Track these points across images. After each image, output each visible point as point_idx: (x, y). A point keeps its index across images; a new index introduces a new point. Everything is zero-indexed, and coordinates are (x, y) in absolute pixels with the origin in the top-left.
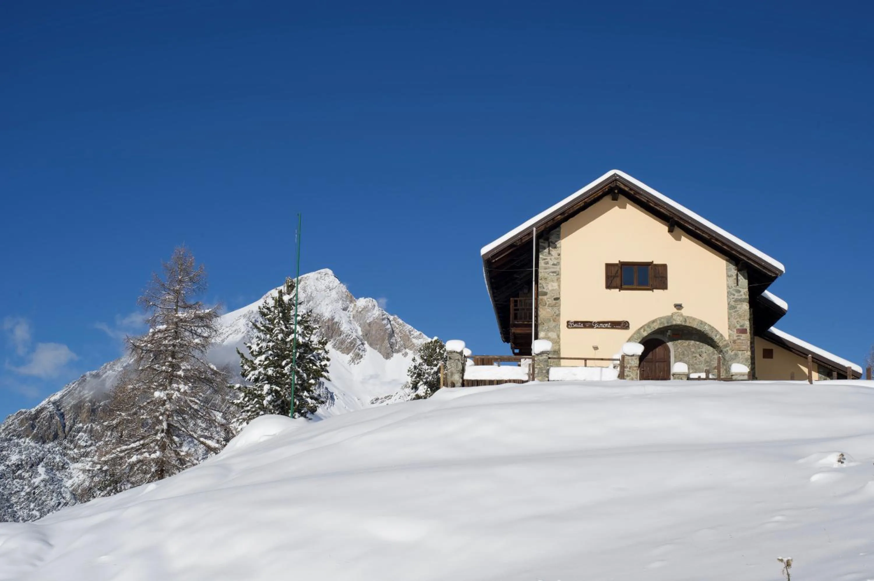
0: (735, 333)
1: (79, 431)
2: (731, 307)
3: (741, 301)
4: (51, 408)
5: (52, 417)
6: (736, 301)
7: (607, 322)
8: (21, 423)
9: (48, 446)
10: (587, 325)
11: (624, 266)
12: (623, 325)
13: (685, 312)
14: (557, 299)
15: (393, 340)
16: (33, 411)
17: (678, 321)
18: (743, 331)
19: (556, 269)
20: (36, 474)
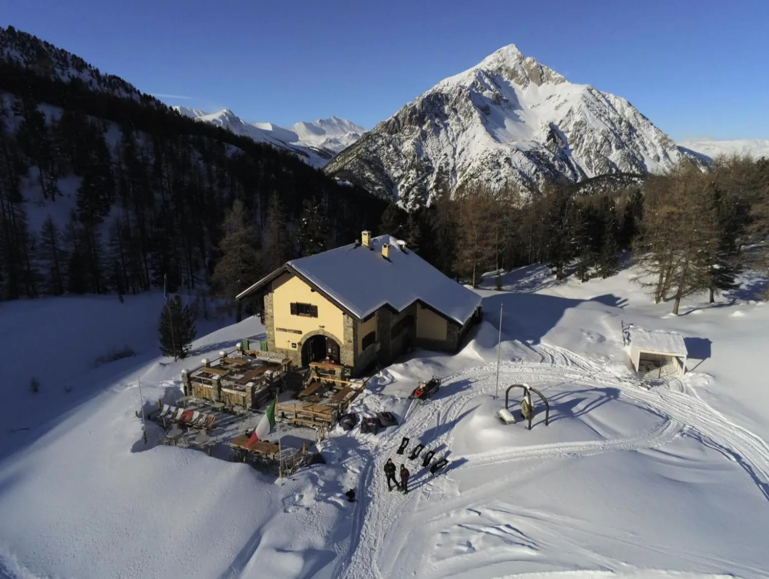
0: (347, 343)
1: (405, 129)
2: (345, 329)
3: (350, 327)
4: (393, 119)
5: (394, 124)
6: (347, 327)
7: (291, 330)
8: (382, 128)
9: (393, 136)
10: (285, 330)
11: (298, 304)
12: (300, 332)
13: (325, 329)
14: (272, 317)
15: (542, 77)
16: (387, 121)
17: (321, 333)
18: (350, 341)
19: (271, 303)
20: (389, 147)
